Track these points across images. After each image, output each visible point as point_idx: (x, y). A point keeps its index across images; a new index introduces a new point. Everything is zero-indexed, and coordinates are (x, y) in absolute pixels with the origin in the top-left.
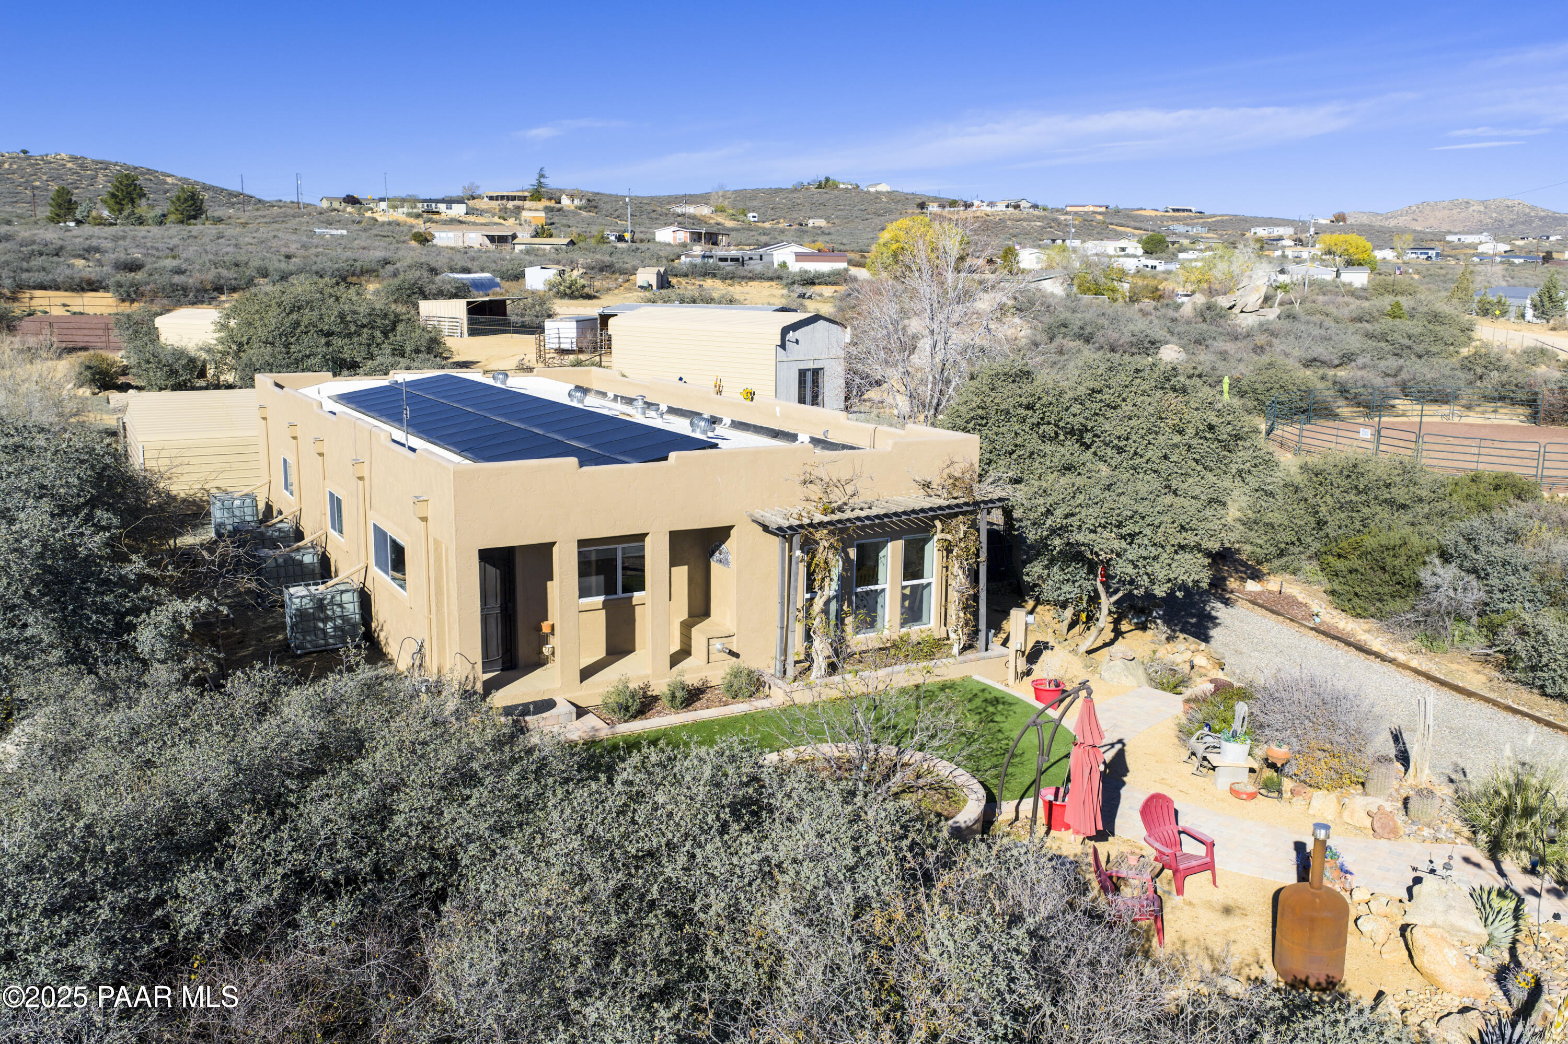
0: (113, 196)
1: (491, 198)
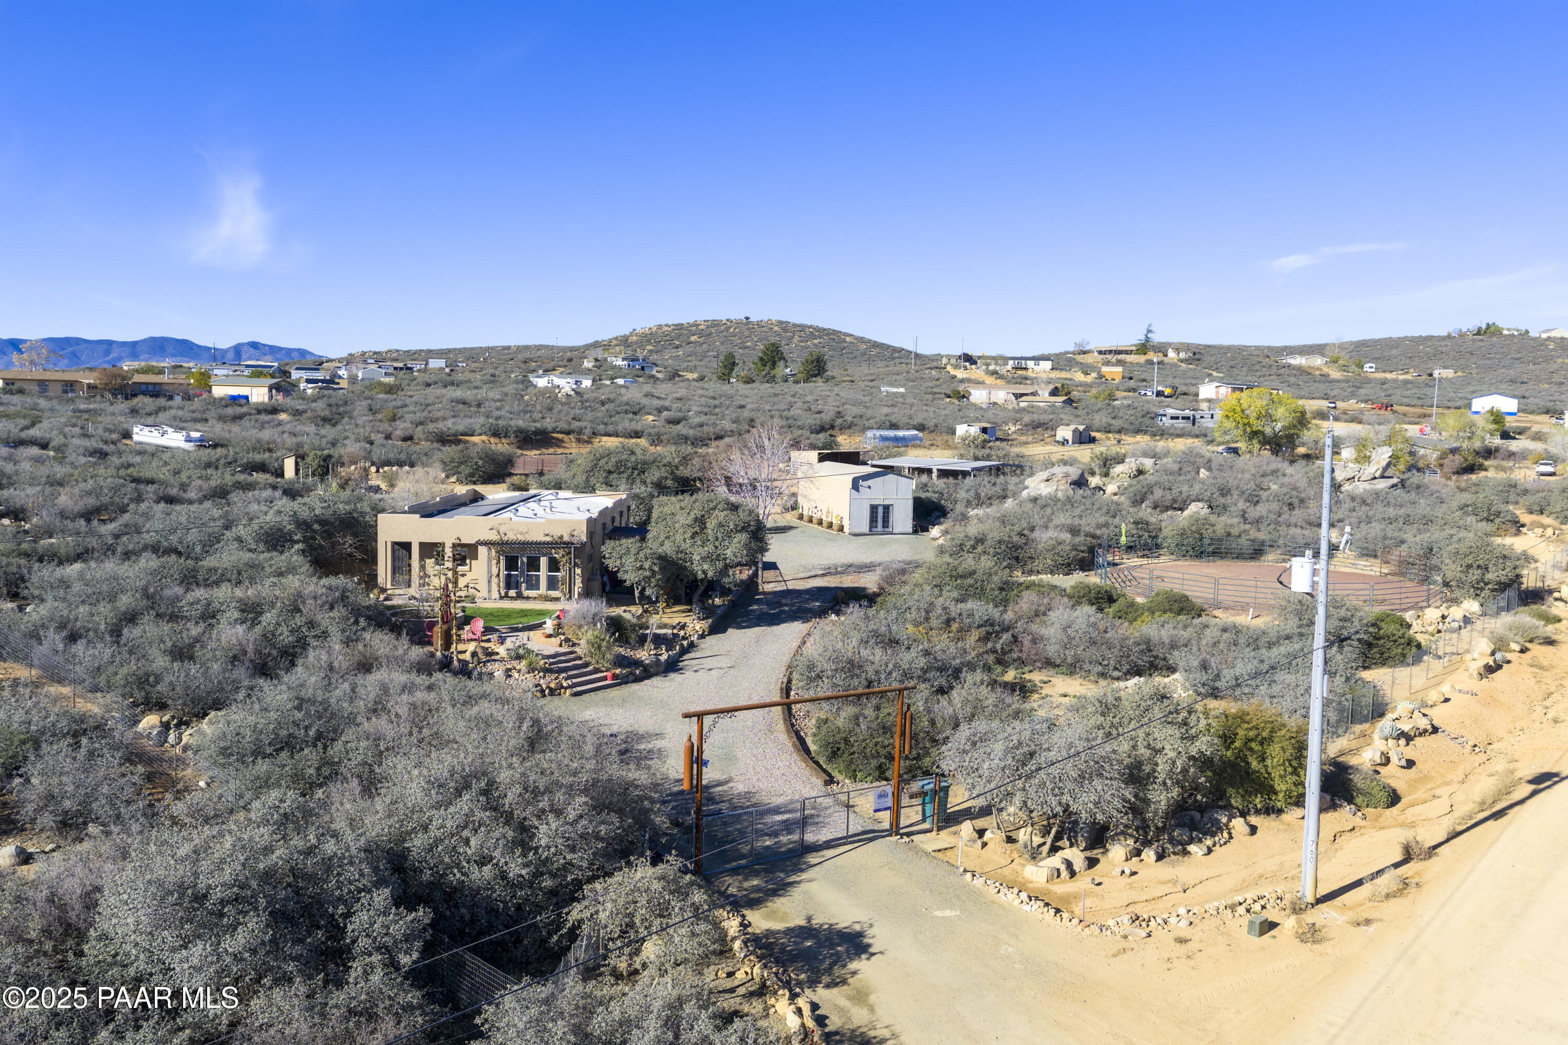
0: (761, 359)
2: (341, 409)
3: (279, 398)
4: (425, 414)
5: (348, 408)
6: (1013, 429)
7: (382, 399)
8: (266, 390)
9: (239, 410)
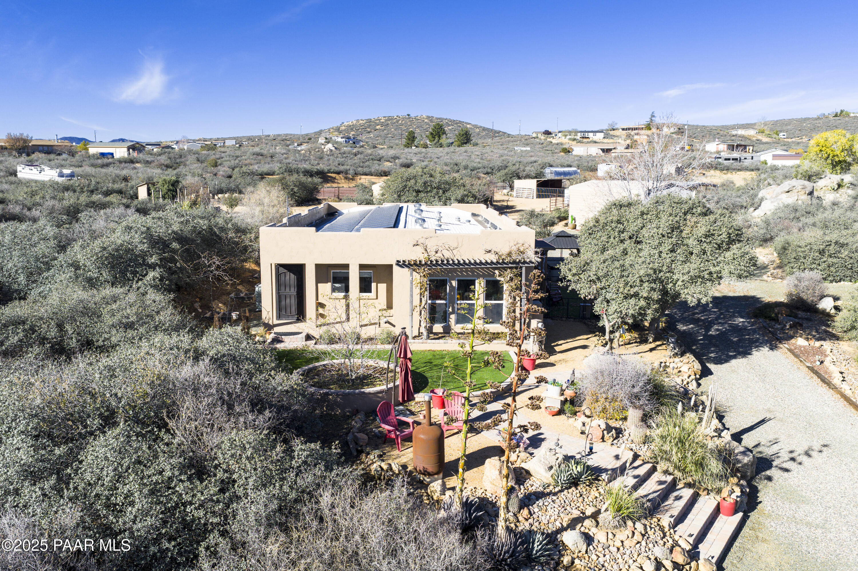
0: (432, 134)
1: (623, 129)
2: (178, 161)
3: (135, 154)
4: (237, 161)
5: (183, 160)
7: (205, 154)
8: (126, 149)
9: (105, 161)
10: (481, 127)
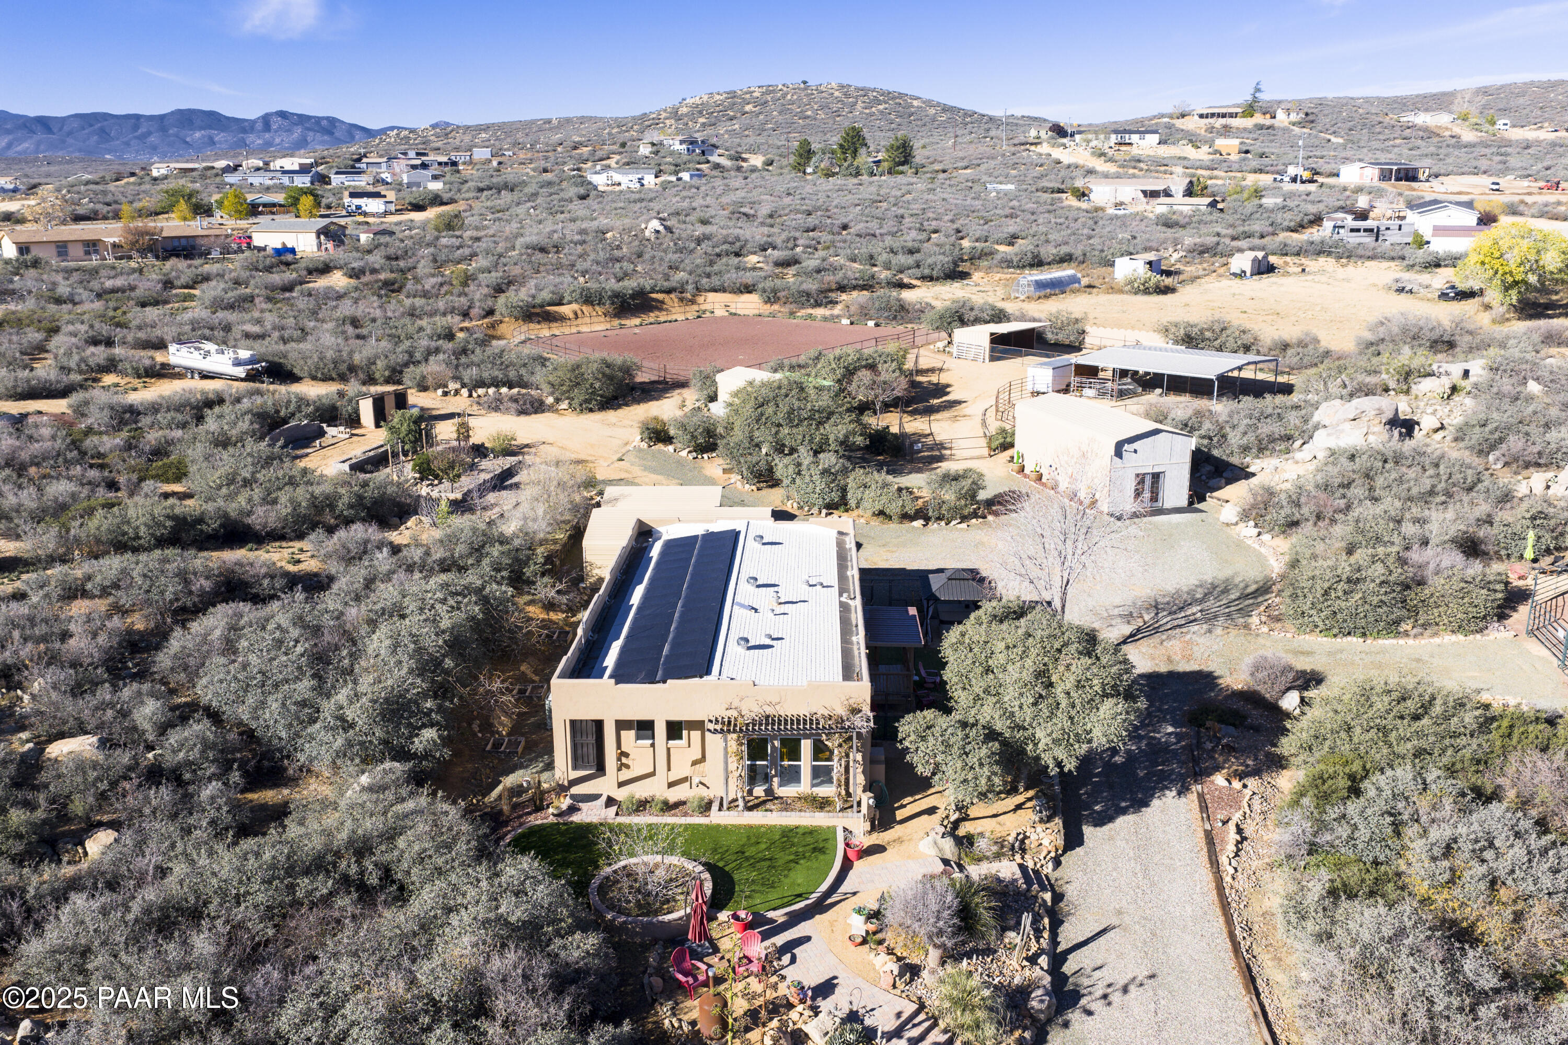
0: (841, 146)
1: (1201, 116)
2: (403, 264)
3: (330, 246)
4: (500, 270)
5: (410, 262)
6: (1176, 256)
7: (446, 246)
8: (314, 236)
10: (939, 104)
